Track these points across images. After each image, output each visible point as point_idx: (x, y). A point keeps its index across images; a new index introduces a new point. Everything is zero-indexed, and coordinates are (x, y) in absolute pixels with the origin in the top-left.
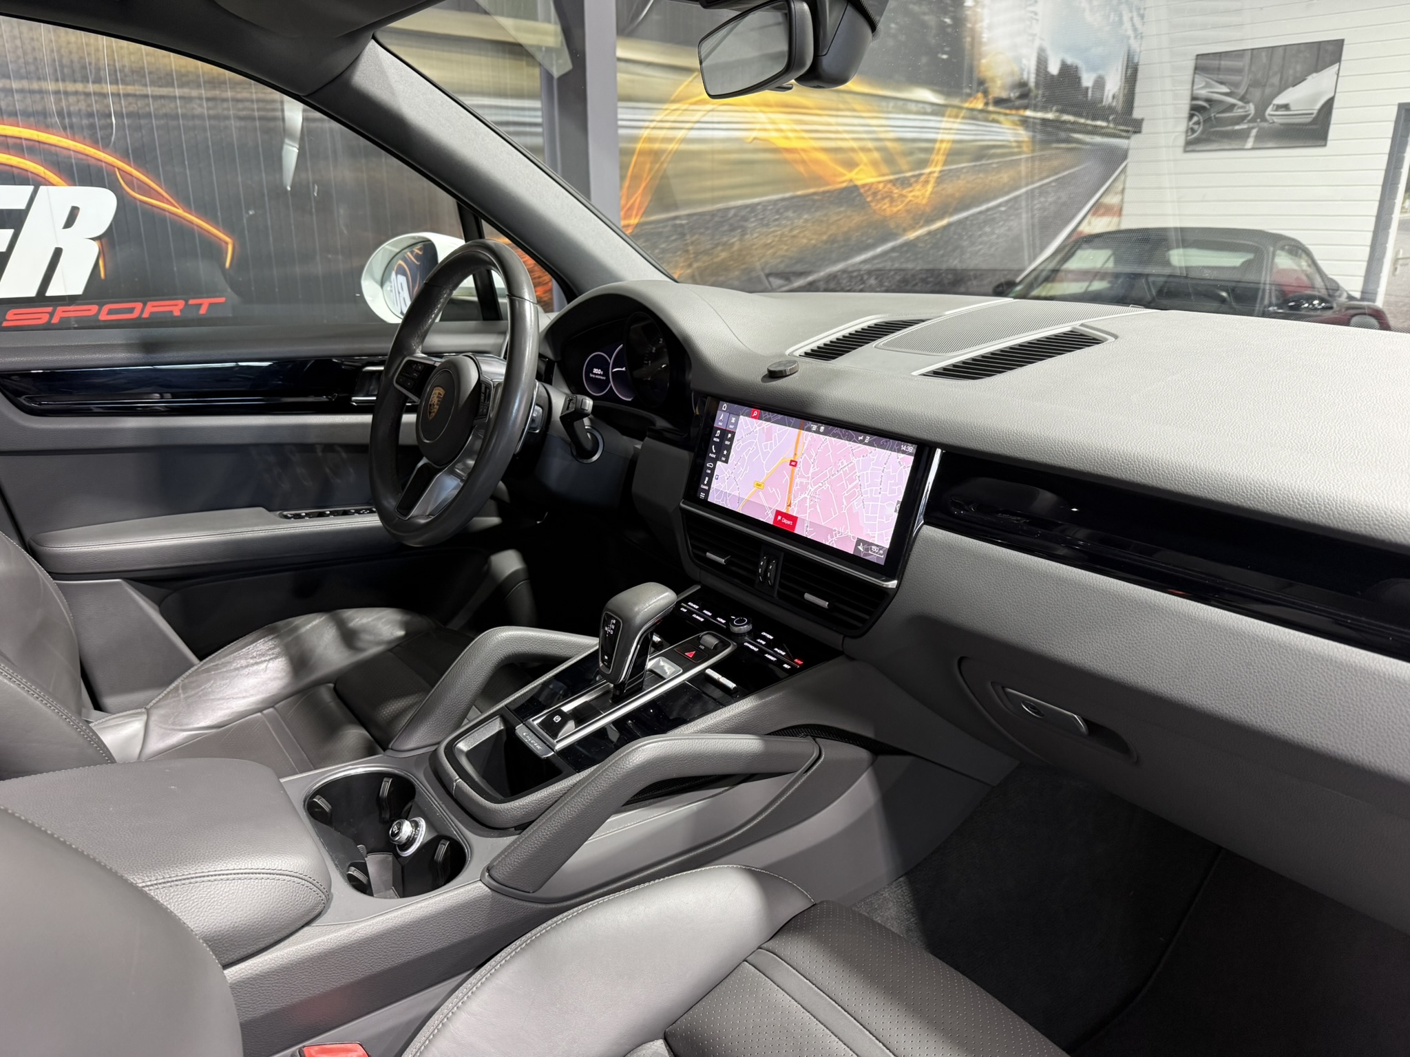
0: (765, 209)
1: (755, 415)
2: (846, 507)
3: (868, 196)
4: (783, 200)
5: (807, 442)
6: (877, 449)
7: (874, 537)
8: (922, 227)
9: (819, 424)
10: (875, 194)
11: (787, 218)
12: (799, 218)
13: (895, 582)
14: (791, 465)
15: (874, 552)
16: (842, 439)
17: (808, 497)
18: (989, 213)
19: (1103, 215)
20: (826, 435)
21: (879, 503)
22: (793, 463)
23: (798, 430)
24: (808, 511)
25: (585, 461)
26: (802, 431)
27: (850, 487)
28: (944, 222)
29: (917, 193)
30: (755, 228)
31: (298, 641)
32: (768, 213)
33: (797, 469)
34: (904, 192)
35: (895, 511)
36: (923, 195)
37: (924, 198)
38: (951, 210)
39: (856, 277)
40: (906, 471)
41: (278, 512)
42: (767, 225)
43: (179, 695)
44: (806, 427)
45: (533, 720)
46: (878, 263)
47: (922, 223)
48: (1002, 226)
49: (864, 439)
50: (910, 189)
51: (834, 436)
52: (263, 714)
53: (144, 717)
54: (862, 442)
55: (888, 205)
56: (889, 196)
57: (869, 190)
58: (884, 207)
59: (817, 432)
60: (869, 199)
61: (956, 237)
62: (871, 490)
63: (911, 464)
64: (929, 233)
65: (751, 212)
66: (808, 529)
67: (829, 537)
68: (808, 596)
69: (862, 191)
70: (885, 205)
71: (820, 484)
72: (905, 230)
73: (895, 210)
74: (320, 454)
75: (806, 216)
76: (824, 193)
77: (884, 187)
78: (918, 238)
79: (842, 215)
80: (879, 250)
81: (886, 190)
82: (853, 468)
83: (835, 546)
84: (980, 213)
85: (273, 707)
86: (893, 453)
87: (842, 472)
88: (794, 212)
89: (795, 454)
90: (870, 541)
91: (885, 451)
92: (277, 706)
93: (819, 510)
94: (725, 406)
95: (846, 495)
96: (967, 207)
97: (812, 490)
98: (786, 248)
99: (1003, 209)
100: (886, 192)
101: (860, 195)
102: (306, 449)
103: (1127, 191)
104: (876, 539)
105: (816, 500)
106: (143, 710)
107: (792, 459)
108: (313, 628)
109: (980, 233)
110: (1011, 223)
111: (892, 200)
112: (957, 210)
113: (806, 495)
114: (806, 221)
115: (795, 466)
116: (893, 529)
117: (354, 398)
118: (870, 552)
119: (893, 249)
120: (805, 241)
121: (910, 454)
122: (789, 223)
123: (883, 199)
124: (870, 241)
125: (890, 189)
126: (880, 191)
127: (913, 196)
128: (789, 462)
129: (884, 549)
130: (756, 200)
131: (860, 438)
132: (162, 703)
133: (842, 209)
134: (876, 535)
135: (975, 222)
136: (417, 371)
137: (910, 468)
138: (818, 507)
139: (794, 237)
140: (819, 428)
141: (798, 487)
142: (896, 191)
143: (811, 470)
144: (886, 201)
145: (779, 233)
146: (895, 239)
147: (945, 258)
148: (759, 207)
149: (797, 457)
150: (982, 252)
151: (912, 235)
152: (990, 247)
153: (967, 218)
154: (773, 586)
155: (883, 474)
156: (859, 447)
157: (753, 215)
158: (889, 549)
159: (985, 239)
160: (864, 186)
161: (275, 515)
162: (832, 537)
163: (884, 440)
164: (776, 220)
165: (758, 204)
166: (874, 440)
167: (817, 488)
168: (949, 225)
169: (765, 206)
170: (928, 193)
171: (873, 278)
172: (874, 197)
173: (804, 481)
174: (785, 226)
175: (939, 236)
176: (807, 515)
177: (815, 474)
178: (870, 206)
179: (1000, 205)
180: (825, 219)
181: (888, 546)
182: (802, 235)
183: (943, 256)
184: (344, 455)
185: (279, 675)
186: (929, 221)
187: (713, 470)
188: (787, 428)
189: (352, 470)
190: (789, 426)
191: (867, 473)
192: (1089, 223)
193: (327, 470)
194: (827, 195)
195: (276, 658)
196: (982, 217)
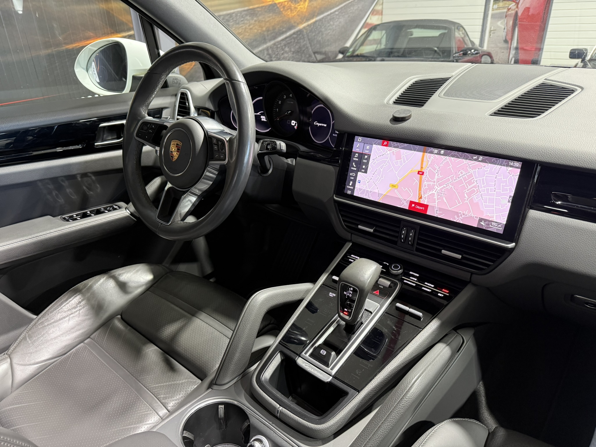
0: (236, 16)
1: (385, 144)
2: (467, 199)
3: (281, 8)
4: (244, 11)
5: (430, 161)
6: (489, 164)
7: (493, 217)
8: (305, 22)
9: (439, 149)
10: (284, 7)
11: (247, 20)
12: (252, 19)
13: (514, 244)
14: (418, 173)
15: (494, 226)
16: (460, 158)
17: (436, 193)
18: (332, 15)
19: (376, 15)
20: (446, 156)
21: (495, 197)
22: (421, 173)
23: (422, 153)
24: (436, 202)
25: (265, 175)
26: (426, 154)
27: (469, 187)
28: (314, 20)
29: (302, 6)
30: (233, 25)
31: (94, 294)
32: (238, 17)
33: (424, 176)
34: (296, 6)
35: (509, 202)
36: (304, 7)
37: (304, 9)
38: (316, 14)
39: (280, 47)
40: (514, 179)
41: (60, 217)
42: (238, 24)
43: (28, 342)
44: (428, 151)
45: (306, 353)
46: (288, 40)
47: (305, 21)
48: (337, 21)
49: (478, 158)
50: (299, 4)
51: (453, 156)
52: (85, 343)
53: (9, 360)
54: (475, 160)
55: (290, 12)
56: (290, 8)
57: (281, 5)
58: (289, 13)
59: (439, 154)
60: (282, 10)
61: (319, 27)
62: (488, 190)
63: (519, 174)
64: (308, 25)
65: (230, 17)
66: (438, 212)
67: (456, 217)
68: (444, 252)
69: (278, 6)
70: (289, 12)
71: (445, 186)
72: (298, 24)
73: (293, 15)
74: (80, 179)
75: (255, 19)
76: (262, 7)
77: (288, 4)
78: (304, 28)
79: (271, 18)
80: (288, 34)
81: (288, 5)
82: (471, 176)
83: (461, 222)
84: (328, 15)
85: (89, 337)
86: (502, 167)
87: (462, 178)
88: (250, 16)
89: (422, 168)
90: (490, 220)
91: (496, 165)
92: (92, 337)
93: (446, 201)
94: (360, 139)
95: (467, 192)
96: (322, 13)
97: (439, 189)
98: (248, 34)
99: (337, 13)
100: (289, 6)
101: (278, 8)
102: (71, 178)
103: (384, 4)
104: (494, 218)
105: (443, 195)
106: (6, 356)
107: (420, 170)
108: (101, 285)
109: (329, 25)
110: (341, 20)
111: (291, 10)
112: (319, 14)
113: (434, 192)
114: (255, 21)
115: (423, 174)
116: (508, 212)
117: (96, 144)
118: (490, 226)
119: (294, 33)
120: (256, 31)
121: (517, 168)
122: (248, 22)
123: (288, 9)
124: (284, 30)
125: (290, 4)
126: (286, 6)
127: (300, 8)
128: (417, 172)
129: (501, 224)
130: (232, 11)
131: (474, 158)
132: (17, 349)
133: (271, 15)
134: (495, 217)
135: (326, 20)
136: (152, 129)
137: (518, 176)
138: (444, 198)
139: (251, 29)
140: (440, 151)
141: (426, 187)
142: (293, 5)
143: (436, 176)
144: (289, 10)
145: (244, 27)
146: (295, 29)
147: (316, 37)
148: (234, 15)
149: (423, 169)
150: (330, 33)
151: (301, 27)
152: (333, 31)
153: (323, 18)
154: (412, 245)
155: (496, 180)
156: (474, 163)
157: (231, 18)
158: (506, 224)
159: (331, 27)
160: (279, 3)
161: (58, 219)
162: (458, 217)
163: (495, 159)
164: (242, 21)
165: (233, 13)
166: (486, 159)
167: (442, 188)
168: (316, 21)
169: (236, 14)
170: (306, 6)
171: (287, 47)
172: (284, 9)
173: (432, 183)
174: (247, 24)
175: (312, 27)
176: (436, 204)
177: (438, 180)
178: (282, 13)
179: (335, 11)
180: (264, 19)
181: (505, 223)
182: (254, 28)
183: (314, 36)
184: (93, 178)
185: (88, 317)
186: (308, 20)
187: (356, 177)
188: (413, 151)
189: (98, 186)
190: (415, 151)
191: (483, 179)
192: (371, 19)
193: (85, 188)
194: (263, 8)
195: (84, 307)
196: (329, 17)
